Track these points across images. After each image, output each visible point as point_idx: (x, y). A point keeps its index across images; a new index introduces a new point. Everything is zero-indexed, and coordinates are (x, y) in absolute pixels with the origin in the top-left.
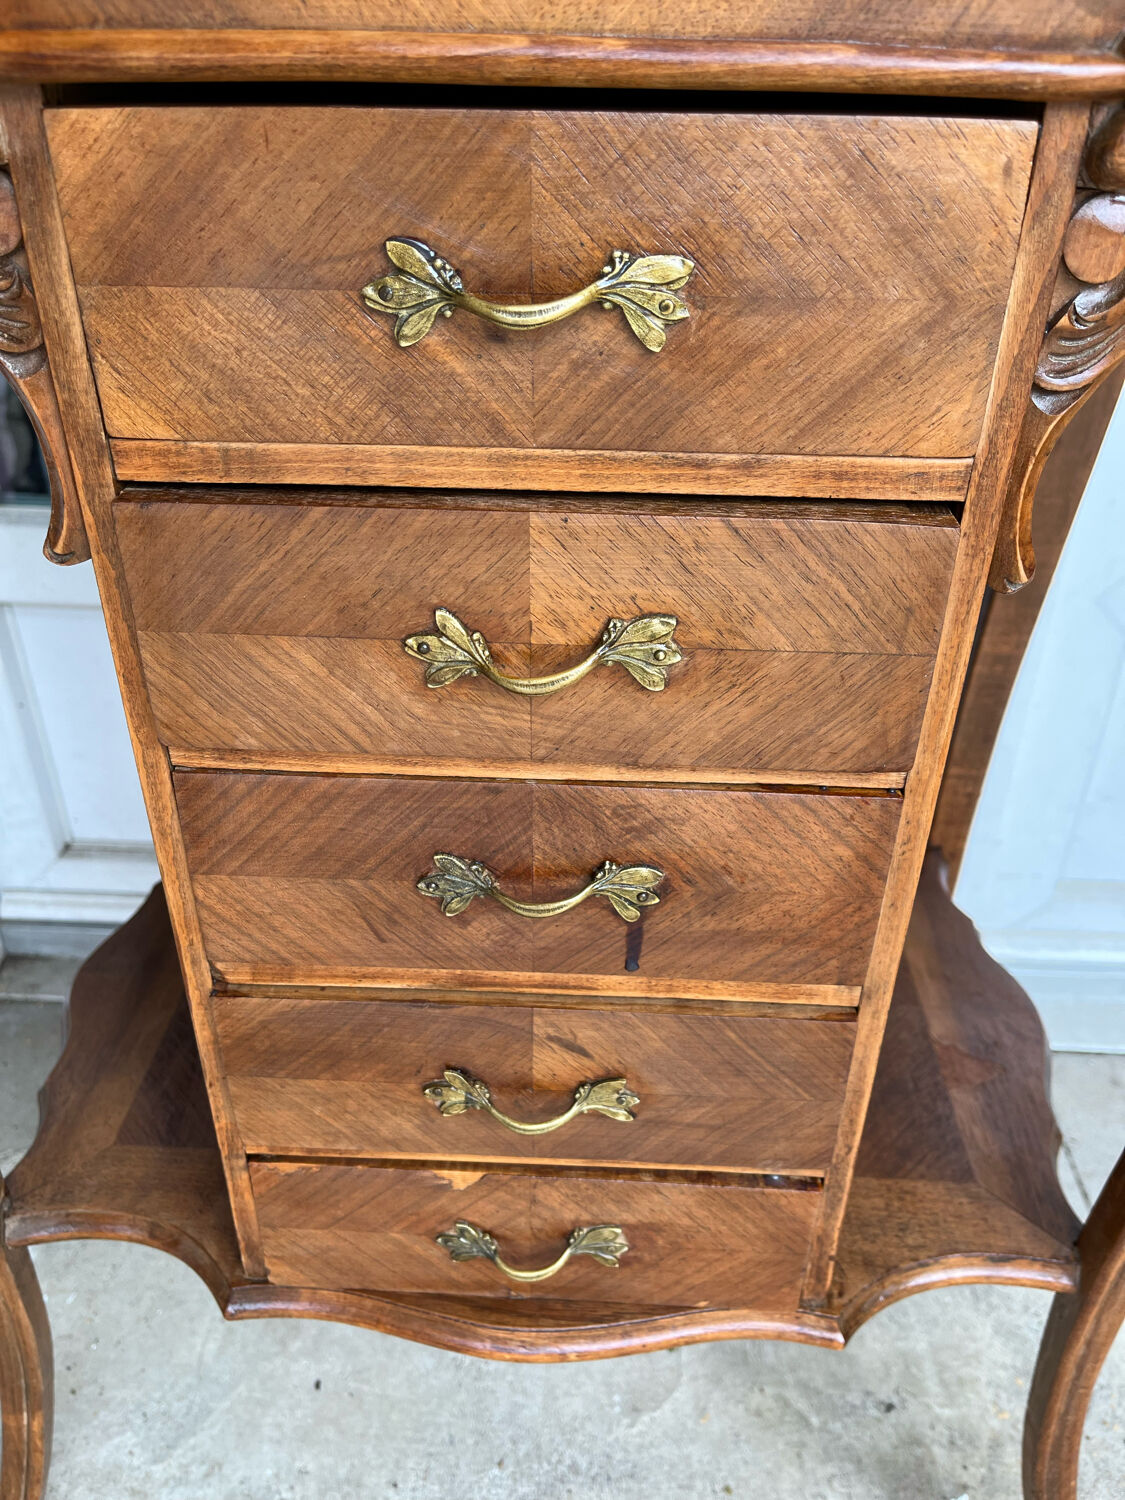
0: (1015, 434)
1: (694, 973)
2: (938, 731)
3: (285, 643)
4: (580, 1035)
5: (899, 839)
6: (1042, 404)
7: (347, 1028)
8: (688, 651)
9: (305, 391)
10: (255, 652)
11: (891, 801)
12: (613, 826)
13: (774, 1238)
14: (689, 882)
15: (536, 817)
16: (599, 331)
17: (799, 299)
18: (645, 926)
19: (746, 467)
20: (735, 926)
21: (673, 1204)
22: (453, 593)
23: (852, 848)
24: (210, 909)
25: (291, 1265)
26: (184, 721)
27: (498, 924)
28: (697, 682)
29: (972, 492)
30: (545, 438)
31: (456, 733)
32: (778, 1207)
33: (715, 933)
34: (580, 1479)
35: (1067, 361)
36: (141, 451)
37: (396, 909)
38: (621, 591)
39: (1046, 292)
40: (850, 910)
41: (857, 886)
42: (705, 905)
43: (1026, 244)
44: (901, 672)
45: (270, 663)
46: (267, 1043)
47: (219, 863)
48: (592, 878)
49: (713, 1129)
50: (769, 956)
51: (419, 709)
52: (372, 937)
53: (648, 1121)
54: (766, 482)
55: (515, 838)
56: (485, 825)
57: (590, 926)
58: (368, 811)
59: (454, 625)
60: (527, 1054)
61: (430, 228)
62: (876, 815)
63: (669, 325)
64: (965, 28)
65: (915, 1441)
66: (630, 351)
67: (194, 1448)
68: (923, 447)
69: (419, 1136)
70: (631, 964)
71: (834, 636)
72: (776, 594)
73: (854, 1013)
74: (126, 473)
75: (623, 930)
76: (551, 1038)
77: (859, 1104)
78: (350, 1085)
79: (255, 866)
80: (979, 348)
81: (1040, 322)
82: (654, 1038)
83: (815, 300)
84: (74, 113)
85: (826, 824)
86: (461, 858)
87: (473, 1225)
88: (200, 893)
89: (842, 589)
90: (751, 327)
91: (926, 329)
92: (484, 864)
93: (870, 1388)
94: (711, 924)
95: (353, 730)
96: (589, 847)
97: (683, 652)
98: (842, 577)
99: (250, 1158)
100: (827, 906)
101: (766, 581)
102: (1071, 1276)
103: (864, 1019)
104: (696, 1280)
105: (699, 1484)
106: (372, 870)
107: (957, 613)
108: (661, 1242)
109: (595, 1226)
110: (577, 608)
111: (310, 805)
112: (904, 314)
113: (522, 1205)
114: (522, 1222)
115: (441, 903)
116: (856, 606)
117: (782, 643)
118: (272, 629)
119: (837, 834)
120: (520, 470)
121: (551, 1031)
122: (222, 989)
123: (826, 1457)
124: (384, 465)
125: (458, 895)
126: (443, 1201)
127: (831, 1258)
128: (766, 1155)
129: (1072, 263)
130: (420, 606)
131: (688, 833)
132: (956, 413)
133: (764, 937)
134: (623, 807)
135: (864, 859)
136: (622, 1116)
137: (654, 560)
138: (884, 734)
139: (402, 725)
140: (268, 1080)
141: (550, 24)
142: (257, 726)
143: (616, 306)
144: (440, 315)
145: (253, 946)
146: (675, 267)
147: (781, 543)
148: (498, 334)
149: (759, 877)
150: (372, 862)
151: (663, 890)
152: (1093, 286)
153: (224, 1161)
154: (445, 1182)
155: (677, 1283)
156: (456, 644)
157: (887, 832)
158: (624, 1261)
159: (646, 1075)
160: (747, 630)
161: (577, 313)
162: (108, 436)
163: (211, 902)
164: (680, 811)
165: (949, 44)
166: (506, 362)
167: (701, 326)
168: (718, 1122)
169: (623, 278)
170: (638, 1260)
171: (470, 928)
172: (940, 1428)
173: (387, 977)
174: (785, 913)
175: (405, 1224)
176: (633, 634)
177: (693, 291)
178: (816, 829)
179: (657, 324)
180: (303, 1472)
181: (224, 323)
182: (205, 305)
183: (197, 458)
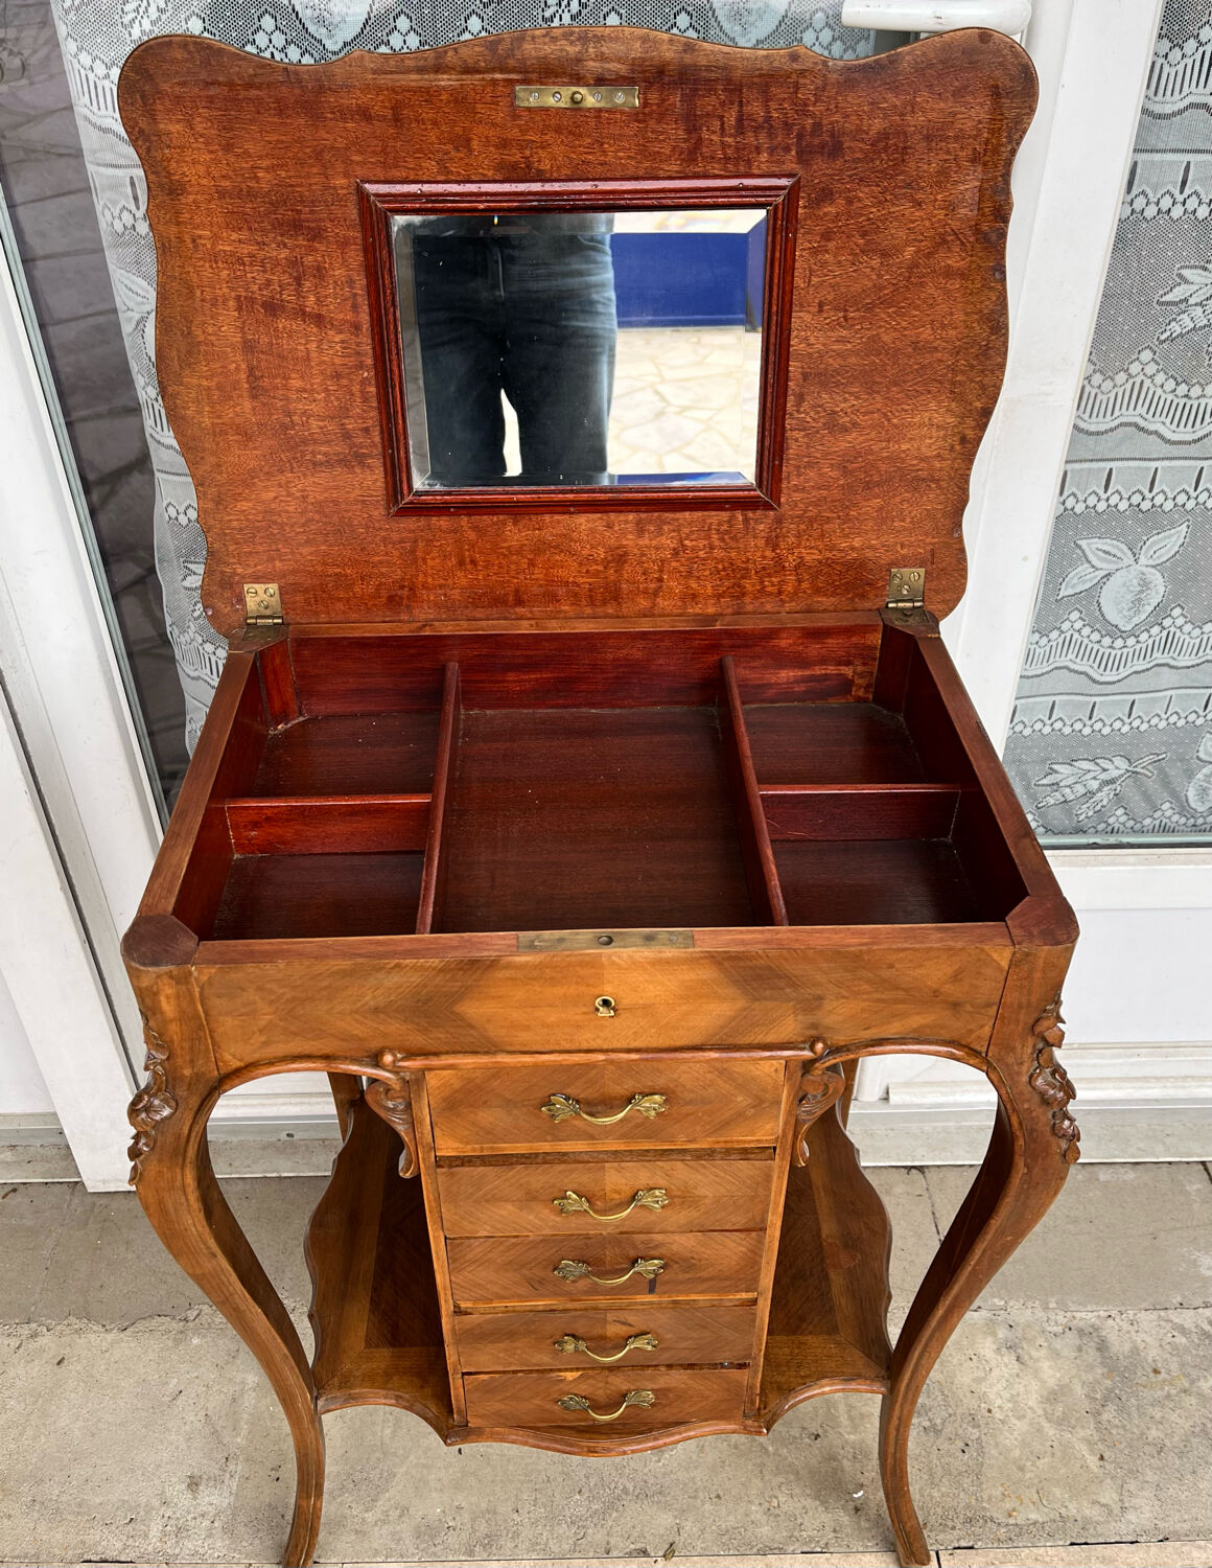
0: (793, 1128)
1: (680, 1292)
3: (502, 1204)
4: (628, 1319)
5: (767, 1242)
8: (671, 1199)
9: (515, 1132)
11: (761, 1233)
12: (642, 1247)
13: (728, 1390)
14: (676, 1263)
15: (608, 1246)
17: (705, 1101)
18: (657, 1279)
20: (698, 1276)
21: (677, 1379)
22: (574, 1186)
23: (746, 1248)
24: (457, 1284)
25: (481, 1418)
26: (456, 1229)
28: (675, 1208)
29: (779, 1145)
30: (610, 1138)
31: (574, 1225)
32: (727, 1377)
33: (689, 1279)
37: (543, 1280)
38: (642, 1183)
39: (796, 1095)
40: (748, 1267)
41: (750, 1260)
42: (684, 1270)
43: (786, 1085)
45: (496, 1210)
46: (480, 1332)
47: (463, 1269)
49: (694, 1349)
50: (714, 1285)
52: (532, 1289)
53: (662, 1348)
54: (699, 1144)
55: (596, 1252)
56: (585, 1250)
57: (635, 1282)
58: (533, 1247)
59: (574, 1196)
60: (604, 1327)
61: (568, 1091)
62: (755, 1237)
63: (657, 1113)
64: (756, 1042)
65: (830, 1458)
66: (643, 1117)
67: (389, 1500)
68: (758, 1134)
69: (550, 1360)
70: (652, 1290)
71: (729, 1192)
72: (704, 1181)
73: (755, 1302)
74: (440, 1154)
75: (649, 1281)
76: (614, 1321)
77: (762, 1333)
78: (517, 1344)
79: (479, 1269)
80: (773, 1111)
81: (796, 1101)
82: (662, 1319)
83: (711, 1102)
85: (734, 1241)
86: (574, 1261)
87: (576, 1395)
88: (453, 1279)
89: (730, 1178)
90: (685, 1109)
91: (754, 1107)
92: (584, 1262)
93: (805, 1425)
94: (687, 1276)
95: (528, 1226)
96: (631, 1255)
97: (668, 1200)
99: (464, 1374)
100: (738, 1267)
101: (700, 1177)
103: (760, 1302)
104: (689, 1410)
105: (701, 1494)
106: (534, 1267)
107: (778, 1175)
108: (671, 1396)
109: (638, 1391)
110: (624, 1188)
111: (507, 1247)
112: (745, 1103)
113: (602, 1384)
114: (601, 1392)
115: (564, 1277)
116: (737, 1183)
117: (709, 1194)
118: (499, 1200)
119: (739, 1244)
120: (600, 1146)
121: (614, 1318)
122: (458, 1311)
125: (572, 1274)
126: (561, 1385)
127: (757, 1395)
129: (804, 1088)
130: (560, 1190)
131: (675, 1248)
132: (769, 1125)
133: (711, 1279)
134: (646, 1240)
135: (752, 1251)
136: (649, 1348)
137: (655, 1173)
138: (754, 1217)
140: (479, 1345)
141: (612, 1047)
143: (637, 1109)
145: (475, 1295)
146: (658, 1098)
147: (705, 1167)
149: (707, 1259)
150: (533, 1264)
151: (665, 1266)
154: (563, 1377)
156: (575, 1202)
157: (760, 1242)
158: (653, 1405)
159: (660, 1331)
160: (694, 1191)
162: (435, 1143)
164: (671, 1240)
165: (750, 1047)
167: (669, 1110)
168: (696, 1346)
169: (639, 1103)
170: (660, 1404)
172: (848, 1447)
174: (720, 1270)
175: (542, 1397)
176: (648, 1195)
177: (665, 1103)
178: (729, 1243)
179: (653, 1113)
180: (459, 1508)
181: (487, 1117)
182: (480, 1113)
183: (469, 1150)
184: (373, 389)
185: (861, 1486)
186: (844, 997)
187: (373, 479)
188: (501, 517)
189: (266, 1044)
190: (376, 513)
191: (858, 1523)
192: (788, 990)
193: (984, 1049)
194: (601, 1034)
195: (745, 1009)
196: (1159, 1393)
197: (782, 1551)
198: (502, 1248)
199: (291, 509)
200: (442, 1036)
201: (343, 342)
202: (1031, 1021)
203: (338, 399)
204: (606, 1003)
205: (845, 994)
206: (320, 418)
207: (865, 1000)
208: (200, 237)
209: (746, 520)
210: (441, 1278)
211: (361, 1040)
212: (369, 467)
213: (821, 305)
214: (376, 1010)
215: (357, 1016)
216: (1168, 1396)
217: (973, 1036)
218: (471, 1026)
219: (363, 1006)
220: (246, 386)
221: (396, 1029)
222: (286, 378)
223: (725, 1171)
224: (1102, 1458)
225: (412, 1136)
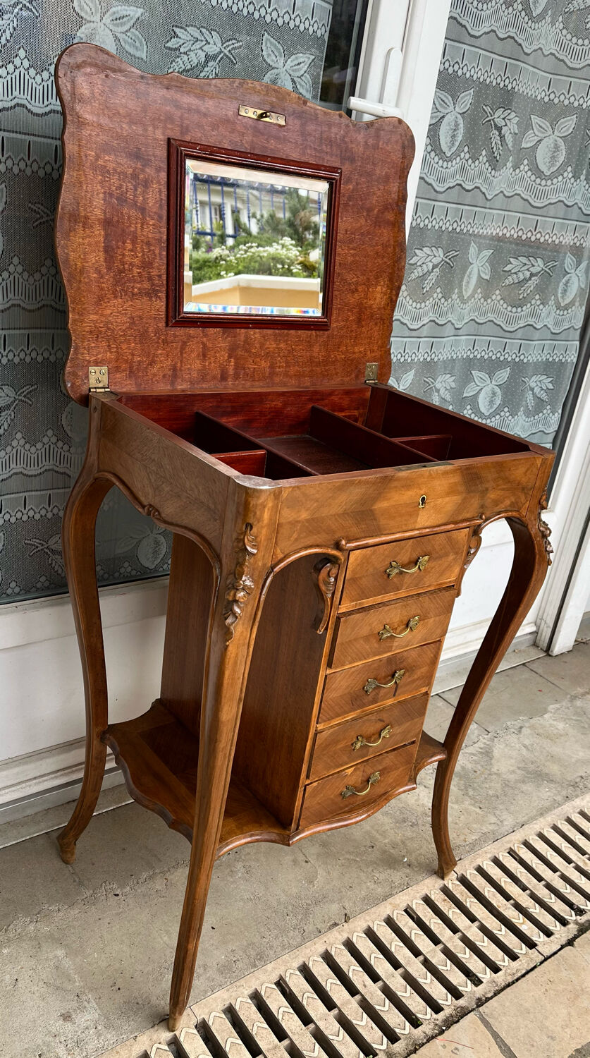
1: (403, 693)
9: (371, 590)
12: (398, 662)
13: (406, 761)
14: (408, 671)
20: (413, 679)
21: (390, 759)
23: (433, 654)
24: (324, 709)
26: (338, 662)
27: (374, 693)
28: (419, 628)
29: (456, 583)
30: (403, 588)
31: (381, 649)
33: (409, 682)
34: (312, 906)
36: (343, 607)
37: (358, 696)
38: (412, 613)
39: (467, 551)
40: (431, 668)
41: (433, 662)
42: (409, 675)
43: (466, 544)
45: (356, 644)
46: (325, 744)
49: (402, 733)
50: (417, 684)
51: (377, 646)
52: (351, 705)
54: (431, 588)
56: (378, 670)
58: (359, 673)
59: (388, 627)
61: (397, 559)
62: (438, 646)
63: (425, 566)
65: (384, 852)
66: (419, 571)
68: (452, 577)
69: (347, 760)
70: (395, 694)
71: (439, 612)
74: (340, 612)
80: (460, 560)
81: (466, 555)
82: (397, 712)
83: (442, 558)
84: (355, 551)
86: (372, 679)
87: (350, 785)
88: (323, 705)
89: (441, 604)
90: (434, 564)
92: (376, 679)
93: (365, 844)
94: (410, 680)
95: (365, 654)
96: (394, 668)
99: (306, 786)
100: (428, 668)
101: (432, 606)
102: (444, 754)
105: (342, 890)
108: (386, 773)
109: (374, 773)
111: (350, 675)
113: (361, 774)
115: (367, 691)
117: (433, 616)
119: (431, 652)
120: (398, 595)
121: (379, 718)
122: (316, 734)
123: (368, 866)
124: (379, 599)
125: (371, 688)
126: (345, 780)
129: (471, 546)
130: (383, 625)
131: (409, 660)
133: (417, 679)
134: (401, 657)
136: (388, 736)
137: (418, 606)
139: (373, 651)
140: (322, 755)
142: (350, 659)
144: (397, 573)
145: (328, 716)
146: (427, 557)
147: (435, 598)
149: (419, 665)
150: (356, 686)
152: (473, 548)
153: (299, 790)
154: (347, 773)
155: (386, 785)
158: (378, 782)
159: (393, 723)
160: (428, 615)
162: (340, 605)
163: (325, 707)
164: (408, 656)
165: (462, 521)
166: (401, 577)
168: (403, 730)
169: (421, 561)
170: (380, 781)
171: (369, 696)
172: (388, 845)
173: (348, 717)
174: (422, 672)
175: (335, 792)
177: (428, 561)
178: (429, 652)
179: (423, 567)
181: (365, 581)
182: (363, 579)
183: (351, 607)
184: (165, 253)
185: (404, 856)
186: (494, 488)
187: (160, 304)
188: (218, 329)
189: (296, 540)
190: (160, 325)
191: (413, 870)
193: (525, 514)
194: (417, 519)
196: (482, 779)
197: (392, 895)
199: (119, 320)
201: (154, 225)
203: (148, 257)
204: (423, 499)
206: (139, 267)
207: (499, 490)
208: (90, 155)
209: (317, 336)
211: (334, 532)
212: (159, 297)
213: (346, 231)
214: (345, 512)
216: (486, 779)
218: (375, 518)
220: (103, 245)
221: (348, 524)
222: (124, 243)
223: (441, 600)
224: (481, 808)
225: (331, 602)
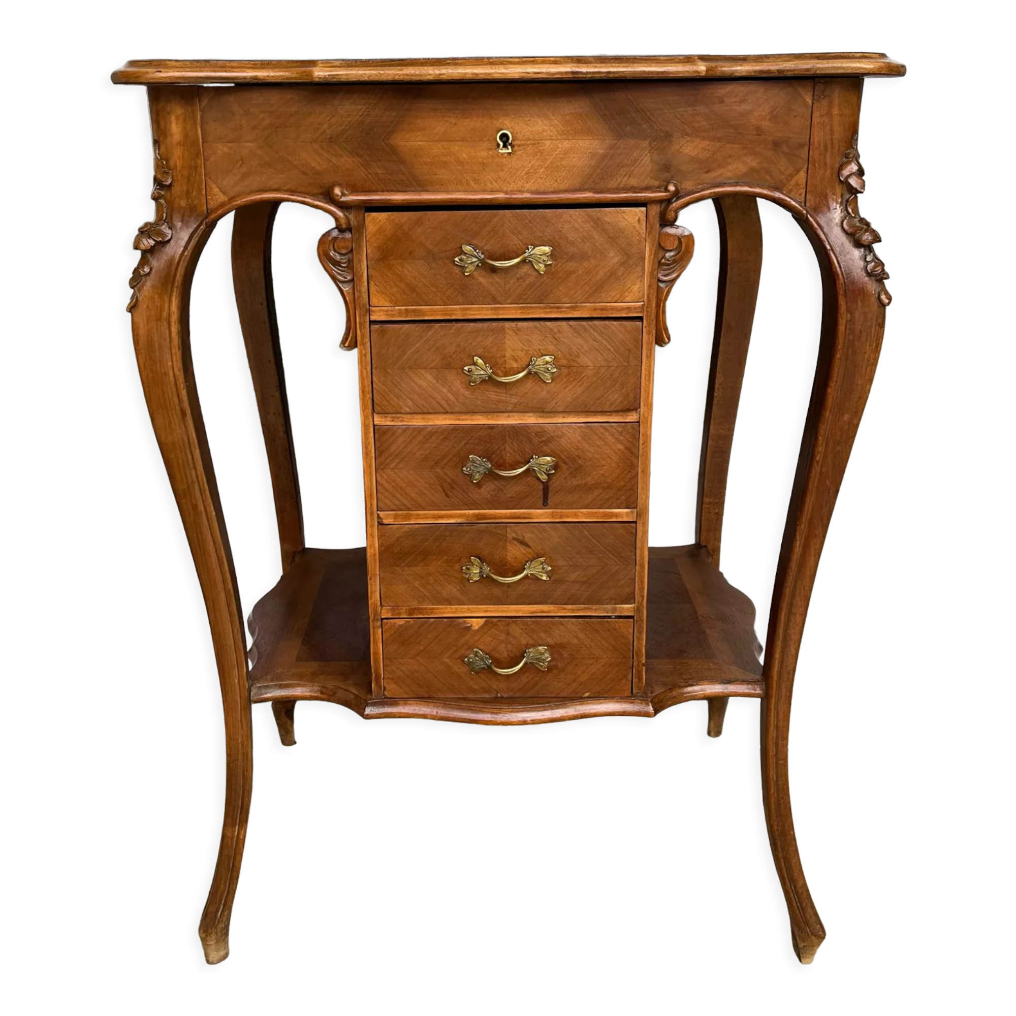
0: (655, 294)
1: (569, 506)
2: (648, 397)
3: (423, 372)
4: (526, 537)
5: (641, 442)
6: (661, 285)
7: (432, 538)
8: (559, 367)
9: (434, 289)
10: (412, 375)
11: (636, 427)
12: (536, 440)
13: (615, 649)
14: (565, 463)
15: (508, 439)
16: (525, 269)
17: (584, 257)
18: (550, 485)
19: (573, 308)
20: (584, 482)
21: (570, 630)
22: (480, 351)
23: (623, 445)
24: (382, 485)
25: (396, 683)
26: (385, 403)
27: (493, 486)
28: (562, 380)
29: (645, 313)
30: (509, 301)
31: (480, 403)
32: (614, 629)
33: (578, 486)
35: (667, 272)
36: (379, 311)
37: (454, 482)
38: (535, 348)
39: (656, 253)
40: (626, 472)
41: (628, 461)
42: (572, 473)
43: (648, 240)
44: (630, 372)
45: (416, 379)
46: (399, 548)
47: (387, 464)
48: (529, 462)
49: (584, 583)
50: (598, 496)
51: (467, 393)
52: (444, 495)
53: (556, 580)
54: (580, 312)
55: (499, 448)
56: (488, 443)
57: (528, 486)
58: (446, 438)
59: (480, 361)
60: (505, 548)
61: (475, 242)
62: (630, 430)
63: (546, 266)
64: (622, 186)
66: (535, 273)
68: (627, 299)
69: (459, 595)
70: (545, 504)
71: (606, 360)
72: (585, 347)
73: (635, 525)
74: (373, 318)
75: (541, 487)
76: (514, 539)
77: (643, 572)
78: (432, 569)
79: (401, 465)
80: (639, 269)
81: (656, 261)
82: (555, 536)
83: (589, 257)
84: (374, 214)
85: (613, 435)
86: (480, 457)
87: (481, 650)
88: (379, 479)
89: (607, 344)
90: (571, 266)
91: (623, 264)
92: (489, 460)
94: (575, 482)
95: (443, 403)
96: (527, 450)
97: (556, 368)
98: (606, 340)
99: (382, 619)
100: (617, 471)
101: (582, 342)
102: (761, 688)
104: (585, 677)
106: (446, 464)
107: (647, 354)
108: (565, 655)
109: (535, 645)
110: (521, 354)
111: (425, 437)
112: (616, 260)
113: (503, 637)
114: (503, 646)
115: (470, 476)
116: (612, 349)
117: (590, 363)
118: (419, 366)
119: (617, 439)
120: (501, 312)
121: (514, 535)
124: (457, 311)
125: (478, 472)
126: (468, 636)
127: (643, 665)
128: (606, 597)
129: (662, 244)
130: (469, 356)
131: (563, 441)
132: (636, 288)
133: (595, 486)
134: (539, 432)
135: (627, 448)
136: (545, 577)
137: (546, 337)
138: (628, 395)
139: (461, 400)
140: (397, 568)
141: (509, 189)
142: (410, 404)
143: (530, 261)
144: (478, 265)
145: (397, 502)
146: (547, 249)
147: (585, 329)
148: (494, 270)
149: (591, 459)
150: (445, 461)
151: (556, 467)
152: (670, 251)
153: (371, 623)
154: (469, 625)
155: (574, 681)
156: (481, 369)
157: (636, 438)
158: (550, 669)
159: (553, 554)
160: (577, 359)
161: (518, 263)
162: (370, 306)
163: (383, 482)
164: (560, 433)
165: (617, 190)
166: (496, 278)
167: (555, 266)
168: (585, 579)
169: (532, 253)
170: (556, 667)
171: (482, 489)
173: (448, 517)
174: (602, 475)
175: (450, 652)
176: (540, 361)
177: (552, 256)
178: (610, 437)
179: (542, 266)
181: (411, 270)
182: (406, 265)
183: (397, 312)
186: (688, 135)
189: (245, 176)
192: (645, 126)
193: (803, 199)
194: (501, 173)
195: (612, 147)
198: (420, 438)
200: (379, 171)
202: (837, 166)
204: (504, 137)
205: (689, 131)
207: (704, 139)
210: (369, 482)
211: (318, 173)
214: (332, 140)
215: (316, 146)
217: (793, 182)
218: (402, 161)
219: (322, 134)
221: (346, 161)
223: (601, 334)
225: (351, 297)
